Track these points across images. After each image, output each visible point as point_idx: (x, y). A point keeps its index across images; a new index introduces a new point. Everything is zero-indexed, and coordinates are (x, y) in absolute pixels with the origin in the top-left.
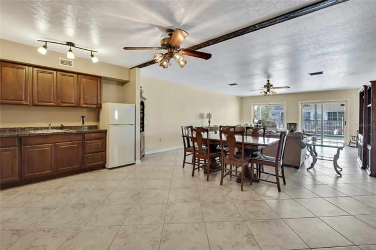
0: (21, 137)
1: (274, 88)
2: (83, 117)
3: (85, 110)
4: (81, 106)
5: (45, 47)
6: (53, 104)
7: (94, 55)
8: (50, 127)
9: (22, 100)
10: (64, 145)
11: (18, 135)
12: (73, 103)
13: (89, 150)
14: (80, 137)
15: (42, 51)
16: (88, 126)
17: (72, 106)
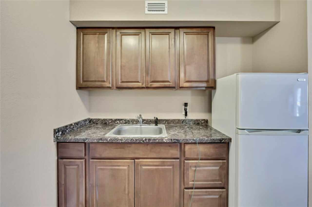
2: (186, 105)
3: (189, 92)
4: (181, 85)
6: (140, 85)
9: (104, 81)
12: (168, 82)
13: (193, 181)
14: (175, 152)
16: (192, 120)
17: (168, 86)
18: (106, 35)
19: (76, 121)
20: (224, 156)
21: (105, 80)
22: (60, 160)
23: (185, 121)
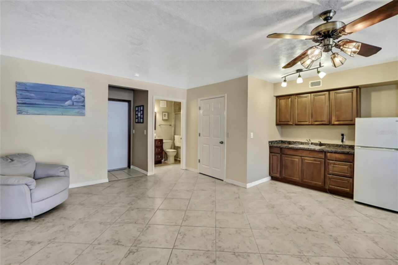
0: (282, 148)
2: (343, 135)
4: (332, 123)
5: (285, 81)
6: (308, 123)
7: (320, 71)
8: (310, 142)
9: (289, 122)
10: (308, 160)
11: (280, 146)
13: (332, 171)
14: (322, 156)
15: (284, 85)
16: (347, 145)
17: (324, 124)
18: (290, 99)
19: (276, 140)
20: (351, 161)
21: (289, 120)
22: (271, 154)
23: (342, 146)
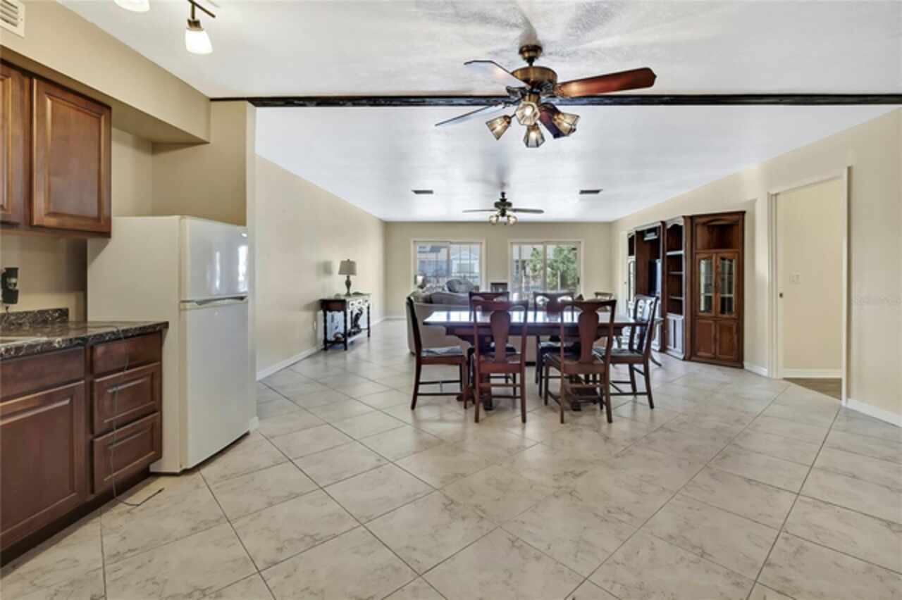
1: (515, 210)
16: (27, 313)
23: (5, 318)
